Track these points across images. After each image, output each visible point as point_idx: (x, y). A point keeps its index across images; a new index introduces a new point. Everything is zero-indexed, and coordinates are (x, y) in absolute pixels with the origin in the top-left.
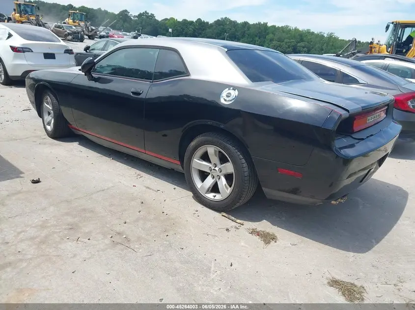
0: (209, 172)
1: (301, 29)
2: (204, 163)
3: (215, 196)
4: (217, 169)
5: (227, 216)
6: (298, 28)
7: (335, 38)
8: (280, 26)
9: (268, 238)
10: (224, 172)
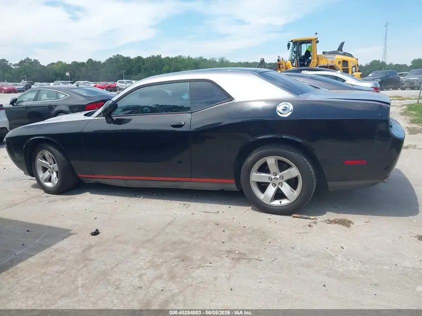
0: (269, 181)
1: (193, 58)
2: (263, 174)
3: (281, 202)
4: (278, 177)
5: (298, 216)
6: (191, 57)
7: (226, 62)
8: (174, 57)
9: (347, 223)
10: (286, 178)
